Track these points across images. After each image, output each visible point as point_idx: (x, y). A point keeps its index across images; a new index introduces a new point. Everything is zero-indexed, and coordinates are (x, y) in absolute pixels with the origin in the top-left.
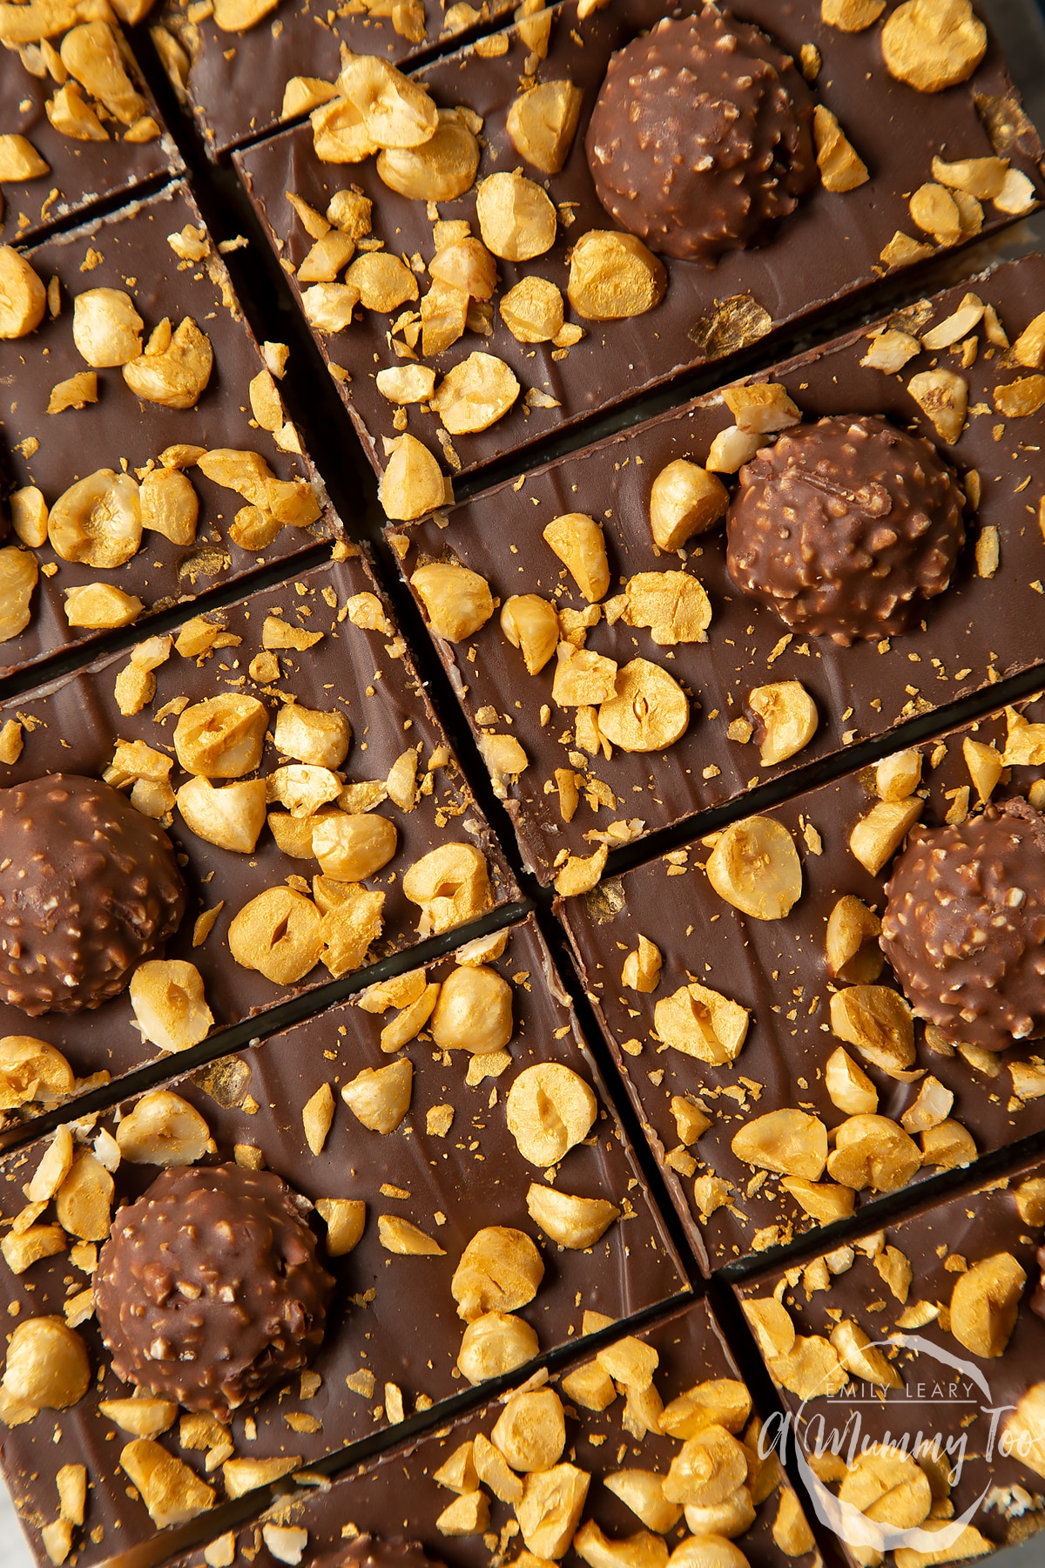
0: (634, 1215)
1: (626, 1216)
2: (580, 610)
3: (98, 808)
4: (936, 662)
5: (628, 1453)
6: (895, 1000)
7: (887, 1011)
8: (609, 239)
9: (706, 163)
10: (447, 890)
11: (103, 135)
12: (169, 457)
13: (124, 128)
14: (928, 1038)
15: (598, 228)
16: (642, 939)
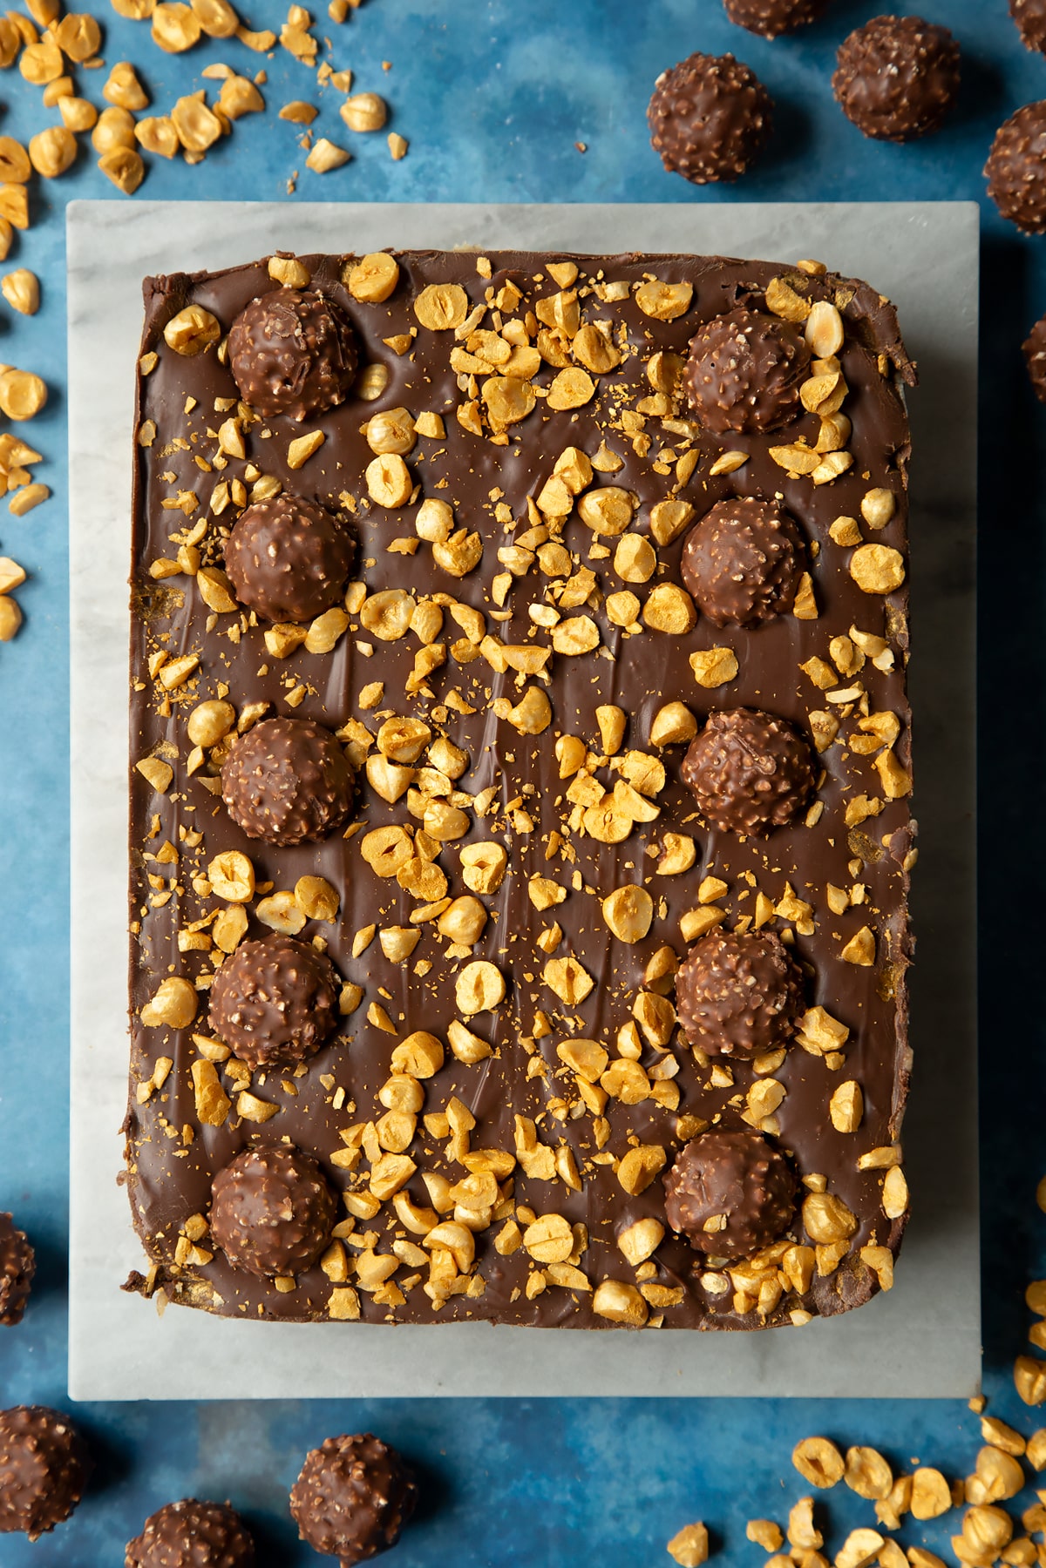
0: (499, 1057)
1: (495, 1057)
2: (599, 756)
3: (327, 749)
4: (765, 858)
5: (441, 1166)
6: (670, 1009)
7: (664, 1013)
8: (677, 591)
9: (739, 578)
10: (482, 865)
11: (479, 433)
12: (438, 598)
13: (492, 434)
14: (679, 1035)
15: (673, 582)
16: (556, 924)
